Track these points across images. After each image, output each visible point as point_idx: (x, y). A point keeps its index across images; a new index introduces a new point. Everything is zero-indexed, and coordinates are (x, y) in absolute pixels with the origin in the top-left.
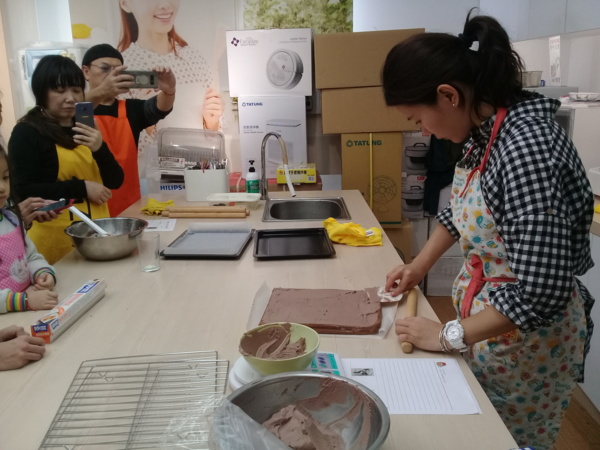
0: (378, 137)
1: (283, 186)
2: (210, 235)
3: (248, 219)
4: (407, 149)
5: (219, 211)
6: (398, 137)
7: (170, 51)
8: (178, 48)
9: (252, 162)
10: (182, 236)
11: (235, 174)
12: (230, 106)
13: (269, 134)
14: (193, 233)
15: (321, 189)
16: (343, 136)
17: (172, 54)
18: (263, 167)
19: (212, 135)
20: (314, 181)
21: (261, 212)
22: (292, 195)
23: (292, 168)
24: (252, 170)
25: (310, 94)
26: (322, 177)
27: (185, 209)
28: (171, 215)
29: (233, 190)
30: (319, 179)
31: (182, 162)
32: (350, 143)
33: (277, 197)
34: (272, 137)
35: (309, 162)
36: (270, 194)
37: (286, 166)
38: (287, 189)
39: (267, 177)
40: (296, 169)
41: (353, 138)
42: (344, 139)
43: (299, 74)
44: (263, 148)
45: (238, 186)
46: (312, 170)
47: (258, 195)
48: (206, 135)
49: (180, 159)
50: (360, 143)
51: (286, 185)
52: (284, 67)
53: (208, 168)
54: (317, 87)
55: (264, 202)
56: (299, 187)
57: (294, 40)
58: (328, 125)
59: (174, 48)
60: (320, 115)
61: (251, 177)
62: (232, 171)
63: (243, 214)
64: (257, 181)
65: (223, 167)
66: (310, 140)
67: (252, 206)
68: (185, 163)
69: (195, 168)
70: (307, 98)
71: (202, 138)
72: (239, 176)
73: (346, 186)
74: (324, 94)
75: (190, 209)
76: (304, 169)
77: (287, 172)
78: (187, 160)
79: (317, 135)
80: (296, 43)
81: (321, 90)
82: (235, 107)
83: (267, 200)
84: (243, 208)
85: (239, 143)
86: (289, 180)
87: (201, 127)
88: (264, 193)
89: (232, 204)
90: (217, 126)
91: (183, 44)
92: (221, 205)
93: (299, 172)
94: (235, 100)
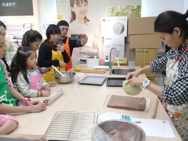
0: (147, 50)
1: (116, 64)
2: (93, 78)
3: (105, 74)
4: (157, 54)
5: (96, 71)
6: (154, 50)
7: (85, 23)
8: (87, 22)
9: (107, 57)
10: (85, 78)
11: (101, 60)
12: (101, 39)
13: (113, 48)
14: (88, 77)
15: (128, 66)
16: (136, 49)
17: (85, 24)
18: (110, 58)
19: (95, 48)
20: (126, 63)
21: (109, 72)
22: (119, 67)
23: (119, 59)
24: (107, 59)
25: (126, 36)
26: (129, 62)
27: (86, 70)
28: (82, 71)
29: (101, 65)
30: (128, 63)
31: (86, 56)
32: (138, 52)
33: (114, 67)
34: (113, 49)
35: (125, 57)
36: (112, 66)
37: (117, 58)
38: (118, 65)
39: (111, 61)
40: (121, 59)
41: (139, 50)
42: (136, 50)
43: (123, 30)
44: (111, 52)
45: (102, 64)
46: (126, 60)
47: (109, 67)
48: (93, 48)
49: (86, 55)
50: (142, 52)
51: (117, 64)
52: (118, 28)
53: (94, 58)
54: (128, 34)
55: (110, 69)
56: (121, 65)
57: (122, 19)
58: (131, 46)
59: (86, 22)
60: (129, 43)
61: (107, 61)
62: (101, 59)
63: (104, 72)
64: (108, 62)
65: (98, 58)
66: (125, 50)
67: (107, 70)
68: (87, 56)
69: (90, 58)
70: (125, 37)
71: (92, 49)
72: (103, 61)
73: (136, 65)
74: (131, 36)
75: (88, 70)
76: (123, 59)
77: (118, 60)
78: (88, 55)
79: (128, 49)
80: (123, 21)
81: (130, 35)
82: (103, 40)
83: (111, 68)
84: (104, 70)
85: (104, 51)
86: (118, 62)
87: (92, 45)
88: (110, 66)
89: (100, 69)
90: (97, 45)
91: (88, 21)
92: (97, 69)
93: (121, 60)
94: (103, 38)
